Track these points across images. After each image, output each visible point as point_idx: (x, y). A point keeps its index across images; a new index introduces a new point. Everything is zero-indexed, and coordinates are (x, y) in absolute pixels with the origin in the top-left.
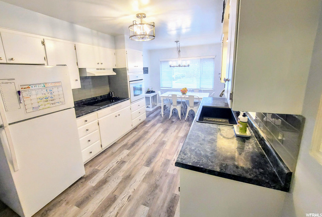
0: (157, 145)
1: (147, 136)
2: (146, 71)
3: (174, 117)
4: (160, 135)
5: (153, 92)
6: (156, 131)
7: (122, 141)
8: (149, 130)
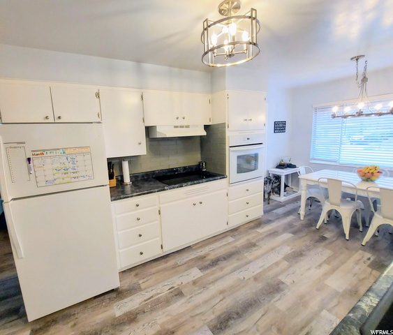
0: (260, 285)
1: (248, 256)
2: (280, 127)
3: (332, 227)
4: (277, 264)
5: (290, 166)
6: (273, 249)
7: (201, 247)
8: (258, 241)
